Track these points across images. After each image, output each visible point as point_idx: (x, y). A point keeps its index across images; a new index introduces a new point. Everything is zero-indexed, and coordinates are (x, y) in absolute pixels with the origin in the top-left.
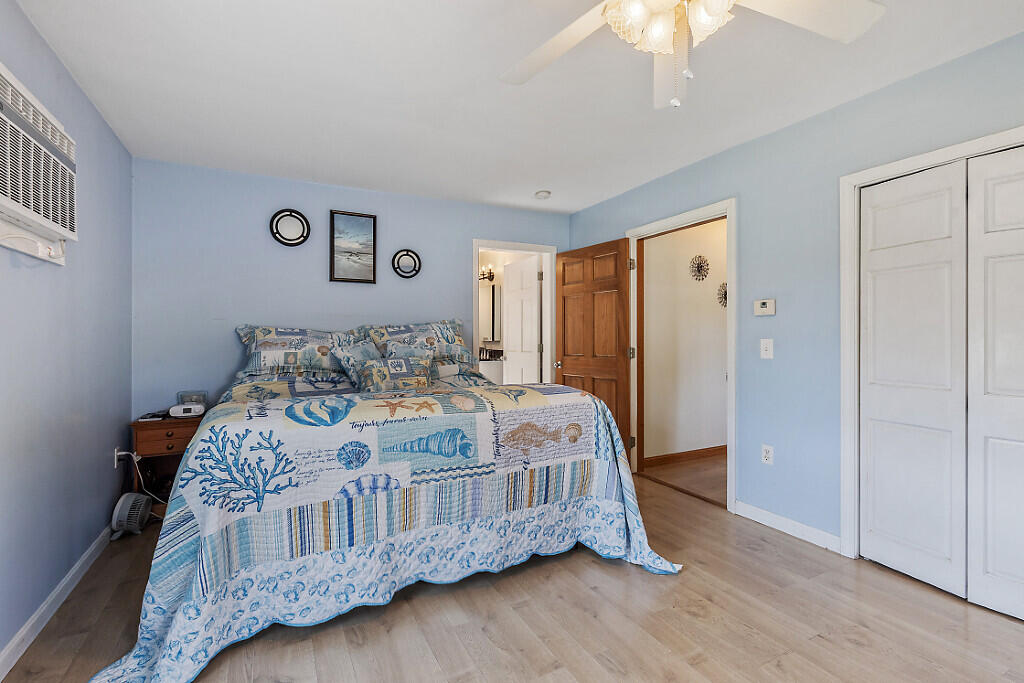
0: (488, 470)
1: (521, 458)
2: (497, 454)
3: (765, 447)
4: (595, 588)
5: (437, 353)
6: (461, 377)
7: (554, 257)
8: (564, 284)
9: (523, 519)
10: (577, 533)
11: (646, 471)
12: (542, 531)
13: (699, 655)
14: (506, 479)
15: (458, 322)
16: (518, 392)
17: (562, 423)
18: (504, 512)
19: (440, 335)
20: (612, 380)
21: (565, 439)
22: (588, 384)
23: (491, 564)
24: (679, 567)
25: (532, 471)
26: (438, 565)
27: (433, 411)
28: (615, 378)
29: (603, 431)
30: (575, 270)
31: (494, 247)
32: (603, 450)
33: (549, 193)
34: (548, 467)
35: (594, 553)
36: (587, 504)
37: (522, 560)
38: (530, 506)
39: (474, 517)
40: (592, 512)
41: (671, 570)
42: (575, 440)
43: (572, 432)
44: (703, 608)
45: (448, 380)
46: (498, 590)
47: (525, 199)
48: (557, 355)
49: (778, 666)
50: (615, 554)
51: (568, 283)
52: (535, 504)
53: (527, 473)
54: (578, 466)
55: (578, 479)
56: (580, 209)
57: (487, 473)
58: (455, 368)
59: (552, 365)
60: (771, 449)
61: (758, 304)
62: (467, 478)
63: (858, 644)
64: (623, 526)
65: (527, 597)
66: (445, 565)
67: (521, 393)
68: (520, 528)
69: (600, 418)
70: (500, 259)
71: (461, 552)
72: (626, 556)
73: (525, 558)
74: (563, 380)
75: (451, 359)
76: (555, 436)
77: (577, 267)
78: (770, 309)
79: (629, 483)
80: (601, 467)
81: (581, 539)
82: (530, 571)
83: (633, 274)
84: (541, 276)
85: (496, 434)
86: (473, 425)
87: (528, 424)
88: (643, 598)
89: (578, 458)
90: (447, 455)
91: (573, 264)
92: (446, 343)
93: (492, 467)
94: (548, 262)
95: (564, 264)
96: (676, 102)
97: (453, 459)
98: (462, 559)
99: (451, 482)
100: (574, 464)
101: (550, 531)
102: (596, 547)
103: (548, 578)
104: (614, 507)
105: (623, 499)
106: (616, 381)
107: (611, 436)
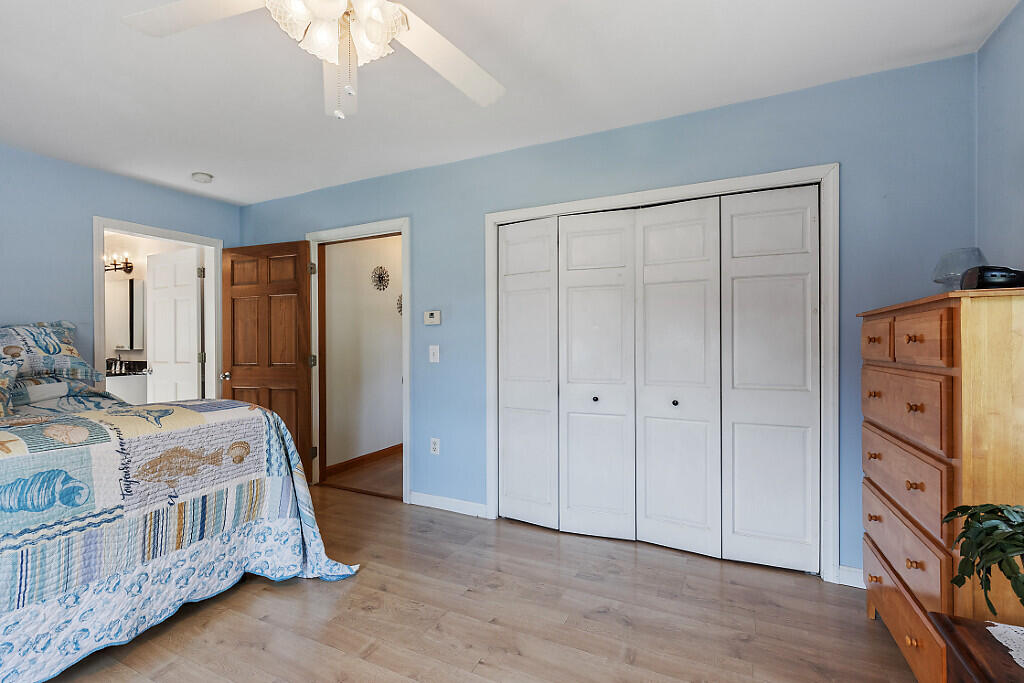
0: (112, 515)
1: (166, 491)
2: (127, 492)
3: (433, 439)
4: (265, 618)
5: (26, 368)
6: (71, 399)
7: (220, 252)
8: (233, 284)
9: (168, 566)
10: (244, 564)
11: (330, 480)
12: (197, 572)
13: (372, 645)
14: (141, 522)
15: (66, 324)
16: (163, 412)
17: (225, 443)
18: (138, 563)
19: (31, 343)
20: (291, 390)
21: (227, 460)
22: (264, 397)
23: (116, 635)
24: (355, 568)
25: (182, 506)
26: (19, 664)
27: (9, 451)
28: (293, 387)
29: (276, 445)
30: (247, 268)
31: (132, 231)
32: (275, 466)
33: (211, 177)
34: (204, 497)
35: (265, 580)
36: (256, 529)
37: (166, 616)
38: (179, 546)
39: (86, 583)
40: (263, 536)
41: (349, 572)
42: (241, 460)
43: (237, 452)
44: (377, 599)
45: (47, 405)
46: (127, 665)
47: (179, 179)
48: (224, 366)
49: (438, 627)
50: (288, 574)
51: (237, 285)
52: (185, 543)
53: (175, 508)
54: (245, 488)
55: (245, 503)
56: (252, 202)
57: (109, 521)
58: (62, 388)
59: (218, 377)
60: (438, 441)
61: (427, 314)
62: (74, 533)
63: (496, 587)
64: (299, 542)
65: (173, 658)
66: (34, 661)
67: (166, 413)
68: (164, 577)
69: (273, 432)
70: (142, 248)
71: (63, 635)
72: (302, 572)
73: (172, 611)
74: (232, 394)
75: (54, 376)
76: (215, 459)
77: (248, 266)
78: (436, 320)
79: (305, 496)
80: (274, 486)
81: (249, 569)
82: (180, 625)
83: (314, 279)
84: (202, 273)
85: (125, 468)
86: (85, 462)
87: (176, 450)
88: (320, 609)
89: (245, 479)
90: (37, 509)
91: (244, 262)
92: (42, 354)
93: (118, 512)
94: (211, 257)
95: (232, 262)
96: (339, 114)
97: (46, 514)
98: (65, 643)
99: (44, 545)
100: (240, 487)
101: (208, 570)
102: (267, 573)
103: (204, 625)
104: (290, 523)
105: (298, 514)
106: (296, 391)
107: (286, 450)
